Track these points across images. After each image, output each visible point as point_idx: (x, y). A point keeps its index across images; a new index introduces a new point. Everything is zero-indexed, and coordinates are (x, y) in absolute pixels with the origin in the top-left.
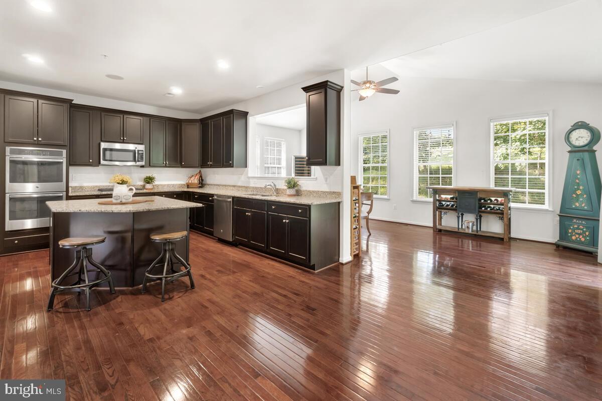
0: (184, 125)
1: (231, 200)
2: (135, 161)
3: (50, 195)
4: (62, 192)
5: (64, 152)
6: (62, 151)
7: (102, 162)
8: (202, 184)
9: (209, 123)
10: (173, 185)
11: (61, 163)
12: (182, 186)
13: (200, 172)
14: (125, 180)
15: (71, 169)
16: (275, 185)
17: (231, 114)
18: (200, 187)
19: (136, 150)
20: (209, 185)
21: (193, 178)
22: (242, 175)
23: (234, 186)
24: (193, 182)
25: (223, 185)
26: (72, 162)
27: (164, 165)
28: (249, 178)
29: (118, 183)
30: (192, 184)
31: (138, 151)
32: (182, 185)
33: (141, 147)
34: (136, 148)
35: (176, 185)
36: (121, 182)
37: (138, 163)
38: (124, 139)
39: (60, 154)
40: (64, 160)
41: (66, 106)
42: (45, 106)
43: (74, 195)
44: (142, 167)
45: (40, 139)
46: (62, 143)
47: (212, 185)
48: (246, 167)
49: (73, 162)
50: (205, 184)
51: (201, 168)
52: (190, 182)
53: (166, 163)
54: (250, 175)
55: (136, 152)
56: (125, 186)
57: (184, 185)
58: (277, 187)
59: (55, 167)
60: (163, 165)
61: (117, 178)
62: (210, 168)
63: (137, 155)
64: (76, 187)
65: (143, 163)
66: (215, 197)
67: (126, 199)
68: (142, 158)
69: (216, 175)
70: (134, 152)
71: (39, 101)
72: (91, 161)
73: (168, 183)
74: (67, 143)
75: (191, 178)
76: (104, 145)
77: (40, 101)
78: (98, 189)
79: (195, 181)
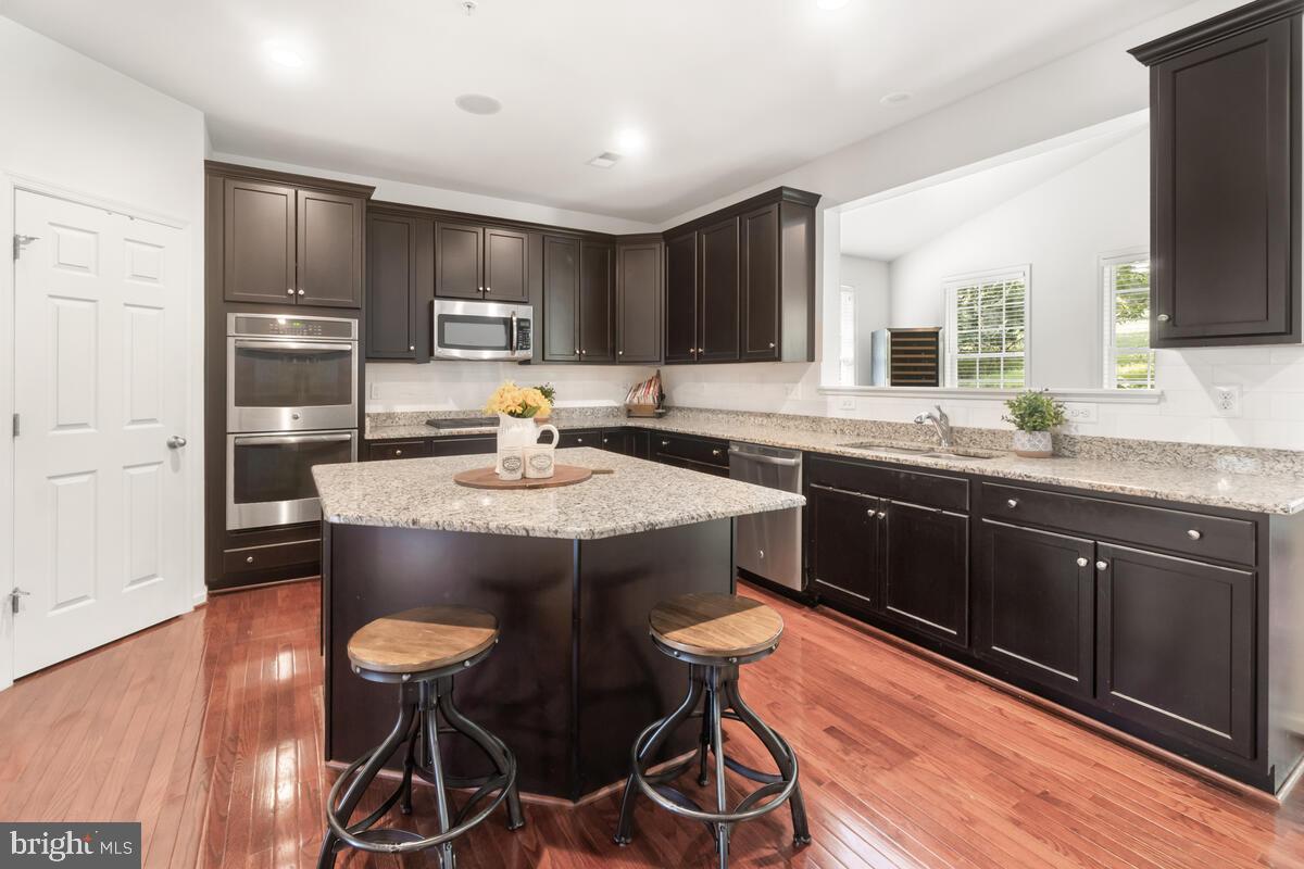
0: (621, 249)
1: (798, 460)
2: (511, 349)
3: (325, 437)
4: (348, 429)
5: (355, 323)
6: (350, 323)
7: (438, 351)
8: (663, 406)
9: (693, 239)
10: (593, 409)
11: (349, 353)
12: (613, 412)
13: (658, 375)
14: (530, 402)
15: (370, 368)
16: (943, 416)
17: (774, 202)
18: (660, 416)
19: (514, 319)
20: (680, 409)
21: (641, 392)
22: (797, 382)
23: (768, 415)
24: (642, 402)
25: (728, 413)
26: (371, 354)
27: (576, 358)
28: (822, 391)
29: (512, 414)
30: (639, 407)
31: (519, 321)
32: (613, 408)
33: (525, 312)
34: (514, 313)
35: (600, 409)
36: (519, 410)
37: (519, 354)
38: (485, 291)
39: (344, 331)
40: (353, 347)
41: (358, 205)
42: (313, 207)
43: (376, 438)
44: (526, 362)
45: (301, 292)
46: (348, 301)
47: (690, 409)
48: (813, 360)
49: (375, 352)
50: (669, 409)
51: (666, 364)
52: (635, 401)
53: (581, 352)
54: (826, 382)
55: (515, 324)
56: (530, 421)
57: (618, 408)
58: (951, 424)
59: (335, 363)
60: (572, 358)
61: (508, 396)
62: (694, 363)
63: (515, 333)
64: (379, 414)
65: (528, 354)
66: (735, 449)
67: (540, 469)
68: (527, 339)
69: (705, 384)
70: (507, 322)
71: (299, 192)
72: (412, 348)
73: (582, 406)
74: (360, 302)
75: (636, 390)
76: (441, 307)
77: (303, 194)
78: (425, 419)
79: (648, 397)
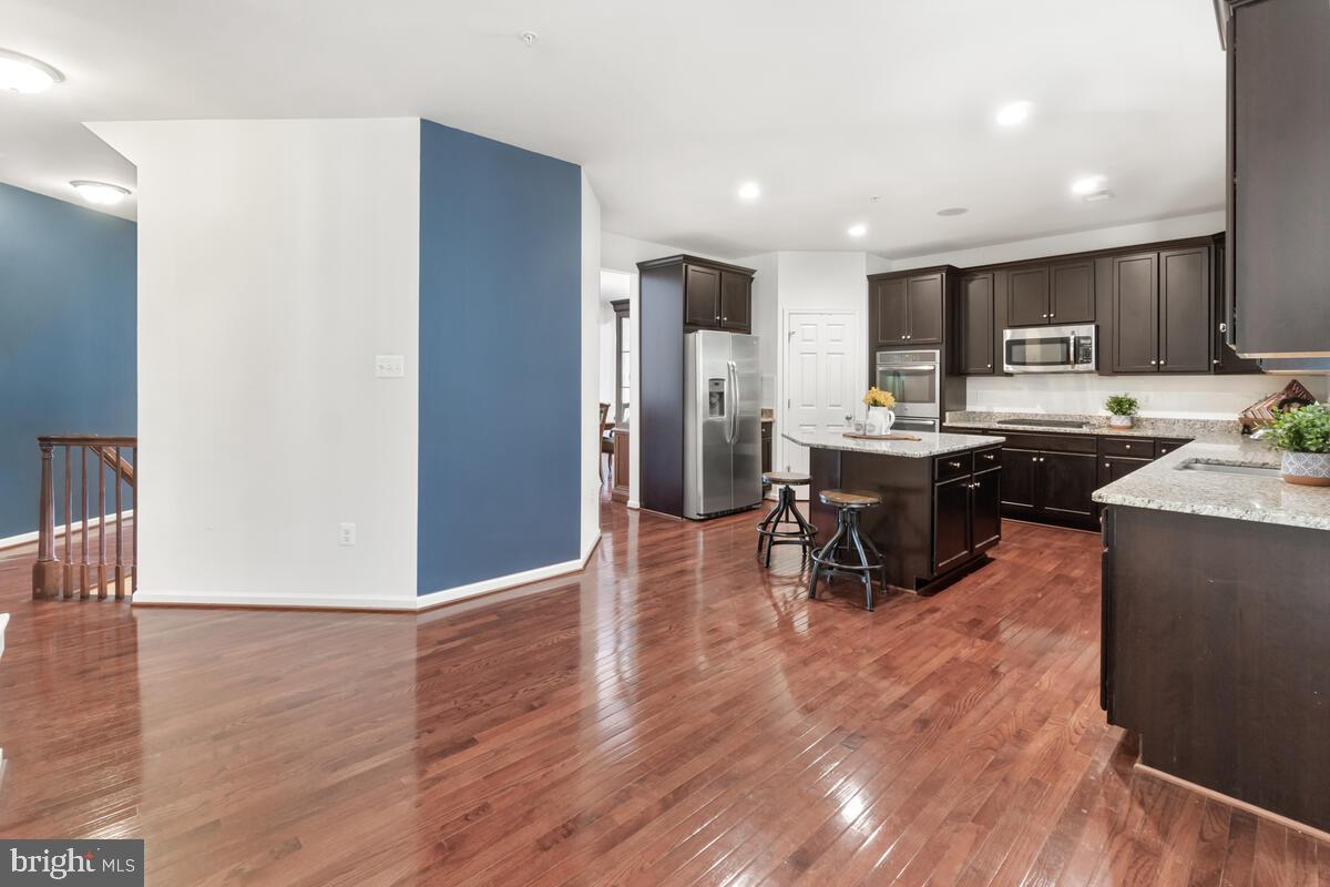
2: (1070, 363)
4: (934, 419)
6: (931, 353)
7: (1006, 367)
11: (932, 372)
13: (1294, 385)
19: (1071, 337)
31: (1077, 339)
33: (1084, 331)
34: (1073, 333)
37: (1079, 367)
38: (1049, 317)
40: (936, 367)
41: (940, 277)
45: (909, 337)
46: (932, 338)
53: (1157, 363)
55: (1071, 341)
63: (1072, 348)
65: (1090, 367)
68: (1088, 354)
70: (1067, 342)
71: (909, 279)
72: (989, 366)
74: (941, 337)
